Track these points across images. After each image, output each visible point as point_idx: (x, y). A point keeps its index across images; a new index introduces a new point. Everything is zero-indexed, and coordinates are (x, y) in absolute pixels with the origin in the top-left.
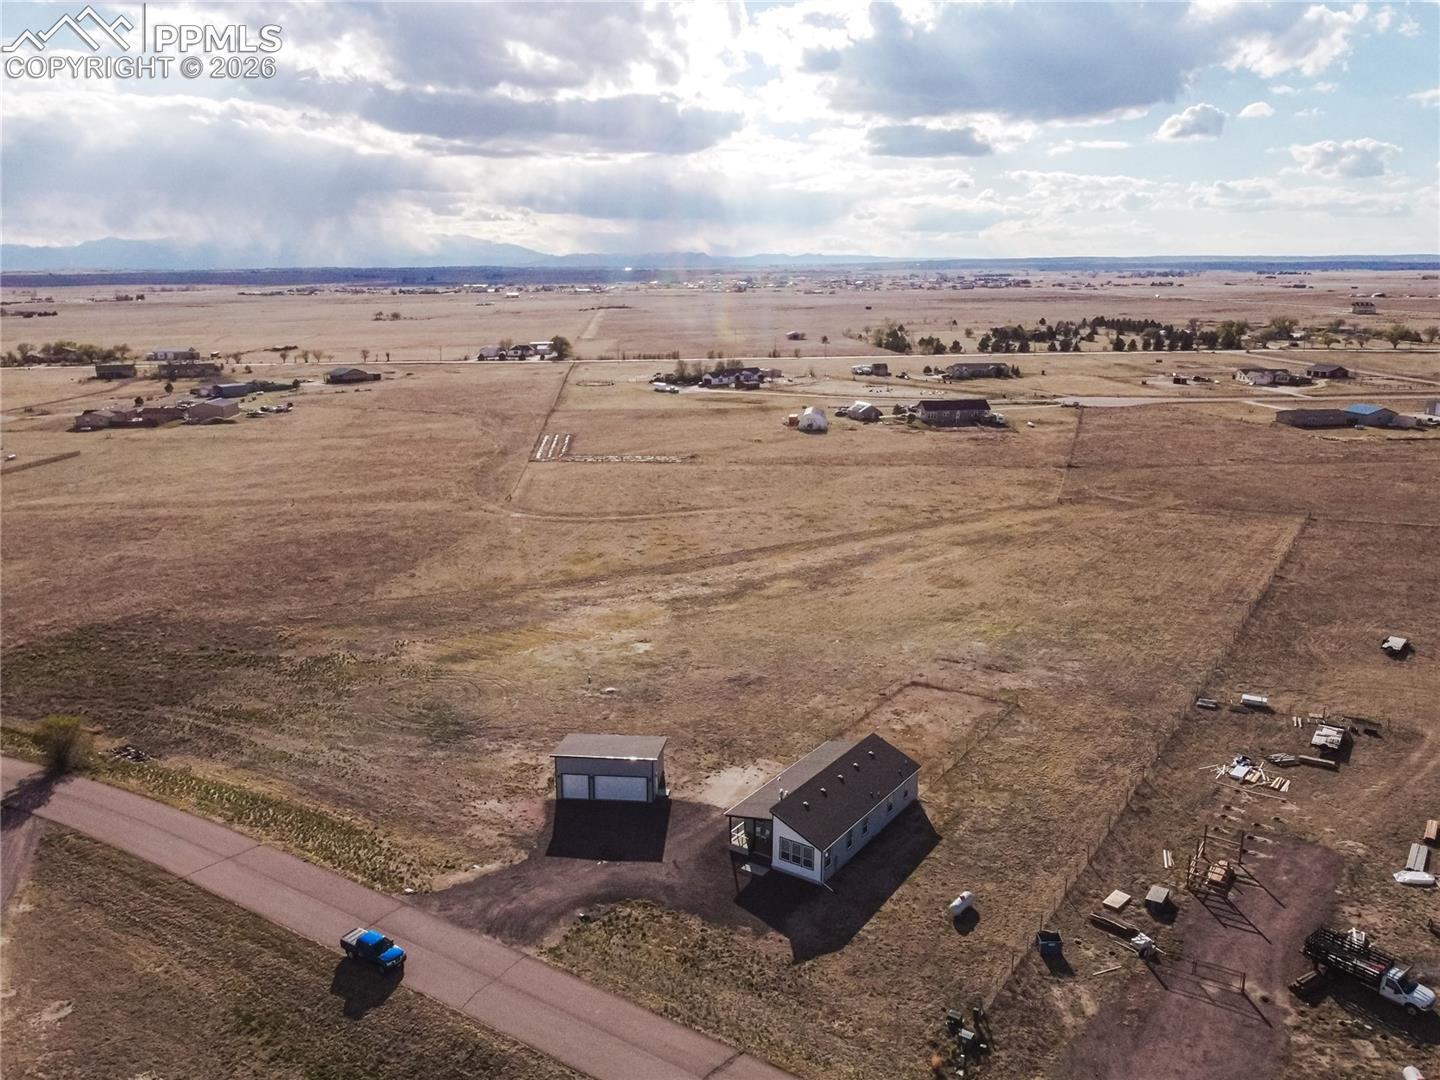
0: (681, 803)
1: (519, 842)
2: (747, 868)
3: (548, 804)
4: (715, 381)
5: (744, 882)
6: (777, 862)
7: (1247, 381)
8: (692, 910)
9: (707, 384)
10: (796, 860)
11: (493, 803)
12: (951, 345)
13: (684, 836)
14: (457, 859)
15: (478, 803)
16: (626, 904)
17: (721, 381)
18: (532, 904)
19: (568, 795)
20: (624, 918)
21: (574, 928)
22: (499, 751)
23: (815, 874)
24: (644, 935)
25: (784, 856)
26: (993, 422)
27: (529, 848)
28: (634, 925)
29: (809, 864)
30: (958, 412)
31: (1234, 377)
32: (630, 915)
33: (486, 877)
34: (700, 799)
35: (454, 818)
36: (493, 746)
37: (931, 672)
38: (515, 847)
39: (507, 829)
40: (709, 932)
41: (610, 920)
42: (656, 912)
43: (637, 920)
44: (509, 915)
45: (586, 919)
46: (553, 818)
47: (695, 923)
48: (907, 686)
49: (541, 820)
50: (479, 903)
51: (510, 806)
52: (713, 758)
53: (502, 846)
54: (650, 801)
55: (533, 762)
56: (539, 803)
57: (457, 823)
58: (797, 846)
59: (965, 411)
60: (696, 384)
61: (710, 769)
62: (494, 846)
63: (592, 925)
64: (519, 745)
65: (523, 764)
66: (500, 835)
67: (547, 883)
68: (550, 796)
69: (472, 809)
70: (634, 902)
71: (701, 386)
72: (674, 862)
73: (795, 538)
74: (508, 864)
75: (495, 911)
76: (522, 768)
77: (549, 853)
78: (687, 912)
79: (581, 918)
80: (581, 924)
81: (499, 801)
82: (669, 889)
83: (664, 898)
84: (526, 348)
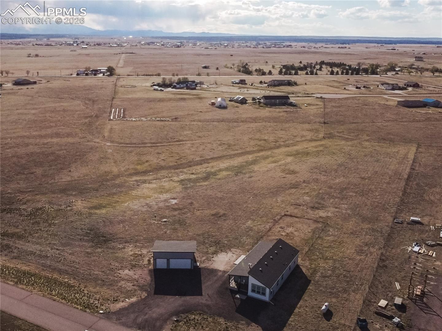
0: (206, 269)
1: (142, 288)
2: (238, 296)
3: (150, 271)
4: (178, 86)
5: (238, 303)
6: (250, 293)
7: (383, 88)
8: (220, 315)
9: (175, 87)
10: (258, 293)
11: (127, 271)
12: (268, 72)
13: (209, 283)
14: (117, 297)
15: (121, 271)
16: (193, 314)
17: (180, 86)
18: (154, 315)
19: (158, 267)
20: (192, 320)
21: (174, 325)
22: (124, 248)
23: (267, 298)
24: (202, 327)
25: (253, 291)
26: (291, 105)
27: (146, 291)
28: (197, 323)
29: (264, 294)
30: (278, 100)
31: (378, 86)
32: (195, 319)
33: (132, 305)
34: (212, 267)
35: (112, 278)
36: (121, 246)
37: (291, 210)
38: (140, 290)
39: (135, 283)
40: (228, 324)
41: (187, 321)
42: (205, 317)
43: (198, 320)
44: (146, 321)
45: (177, 321)
46: (153, 277)
47: (222, 320)
48: (283, 216)
49: (149, 278)
50: (132, 316)
51: (134, 272)
52: (212, 249)
53: (135, 290)
54: (192, 268)
55: (140, 253)
56: (146, 271)
57: (114, 281)
58: (259, 287)
59: (280, 100)
60: (170, 87)
61: (213, 254)
62: (132, 290)
63: (180, 323)
64: (132, 245)
65: (136, 254)
66: (133, 285)
67: (158, 306)
68: (150, 267)
69: (118, 274)
70: (195, 312)
71: (172, 88)
72: (208, 295)
73: (225, 153)
74: (139, 298)
75: (140, 320)
76: (135, 256)
77: (156, 293)
78: (218, 316)
79: (176, 321)
80: (176, 323)
81: (129, 270)
82: (208, 306)
83: (207, 310)
84: (97, 71)
